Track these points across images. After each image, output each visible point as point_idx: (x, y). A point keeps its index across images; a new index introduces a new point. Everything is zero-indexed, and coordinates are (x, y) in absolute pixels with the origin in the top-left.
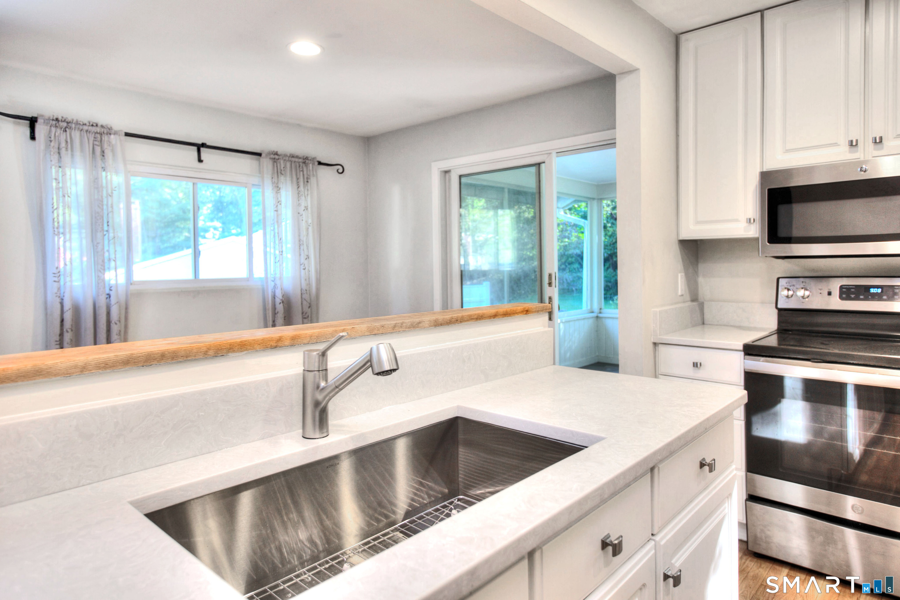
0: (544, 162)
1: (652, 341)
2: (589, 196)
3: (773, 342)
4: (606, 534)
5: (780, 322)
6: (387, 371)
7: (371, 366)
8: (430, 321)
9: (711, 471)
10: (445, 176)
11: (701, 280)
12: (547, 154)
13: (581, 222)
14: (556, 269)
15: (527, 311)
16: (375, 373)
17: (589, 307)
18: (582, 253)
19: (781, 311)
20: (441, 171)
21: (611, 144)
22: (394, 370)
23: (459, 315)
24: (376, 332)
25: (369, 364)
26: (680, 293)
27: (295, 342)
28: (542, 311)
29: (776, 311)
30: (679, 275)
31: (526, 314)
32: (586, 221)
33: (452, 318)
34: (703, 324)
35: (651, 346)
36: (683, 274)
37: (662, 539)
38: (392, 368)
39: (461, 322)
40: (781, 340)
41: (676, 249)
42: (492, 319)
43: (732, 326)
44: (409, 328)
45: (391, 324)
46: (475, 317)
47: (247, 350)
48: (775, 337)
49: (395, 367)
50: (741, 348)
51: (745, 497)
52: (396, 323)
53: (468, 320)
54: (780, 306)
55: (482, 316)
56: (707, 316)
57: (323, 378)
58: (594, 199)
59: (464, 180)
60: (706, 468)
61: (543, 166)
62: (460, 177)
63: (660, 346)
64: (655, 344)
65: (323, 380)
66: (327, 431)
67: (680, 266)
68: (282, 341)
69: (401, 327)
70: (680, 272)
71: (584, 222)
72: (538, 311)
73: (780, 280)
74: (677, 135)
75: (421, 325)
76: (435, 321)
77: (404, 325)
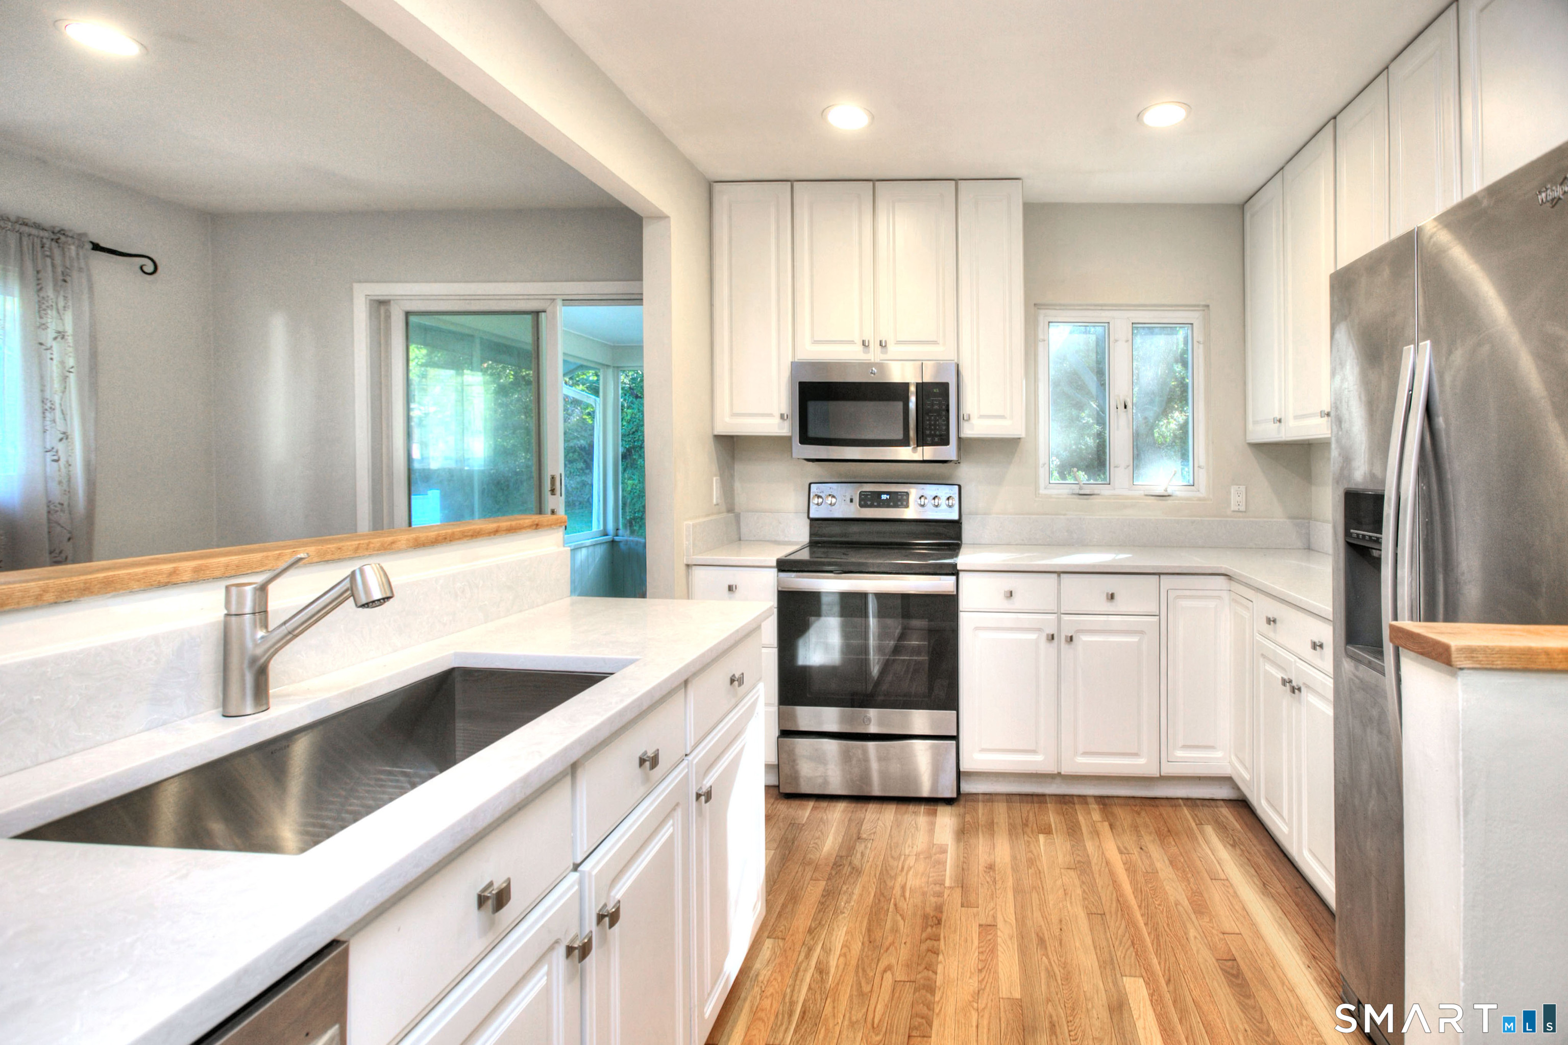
0: (545, 311)
1: (685, 562)
2: (604, 362)
3: (805, 555)
4: (643, 751)
5: (812, 535)
6: (379, 600)
7: (353, 595)
8: (408, 540)
9: (740, 685)
10: (378, 311)
11: (737, 485)
12: (551, 299)
13: (590, 399)
14: (561, 470)
15: (537, 525)
16: (359, 605)
17: (602, 528)
18: (591, 446)
19: (813, 521)
20: (371, 300)
21: (637, 300)
22: (388, 598)
23: (448, 531)
24: (329, 557)
25: (349, 593)
26: (715, 502)
27: (201, 575)
28: (556, 524)
29: (808, 521)
30: (715, 479)
31: (536, 529)
32: (597, 399)
33: (439, 535)
34: (740, 540)
35: (684, 568)
36: (718, 478)
37: (694, 758)
38: (384, 596)
39: (451, 541)
40: (812, 553)
41: (710, 444)
42: (492, 536)
43: (768, 541)
44: (378, 550)
45: (351, 545)
46: (470, 534)
47: (115, 590)
48: (807, 551)
49: (389, 595)
50: (775, 564)
51: (776, 733)
52: (359, 544)
53: (460, 539)
54: (811, 516)
55: (479, 533)
56: (744, 530)
57: (261, 623)
58: (608, 366)
59: (413, 319)
60: (736, 683)
61: (543, 315)
62: (408, 314)
63: (694, 568)
64: (688, 566)
65: (261, 627)
66: (267, 703)
67: (714, 468)
68: (178, 574)
69: (367, 549)
70: (716, 476)
71: (595, 400)
72: (551, 525)
73: (812, 485)
74: (712, 305)
75: (394, 546)
76: (416, 540)
77: (371, 545)
